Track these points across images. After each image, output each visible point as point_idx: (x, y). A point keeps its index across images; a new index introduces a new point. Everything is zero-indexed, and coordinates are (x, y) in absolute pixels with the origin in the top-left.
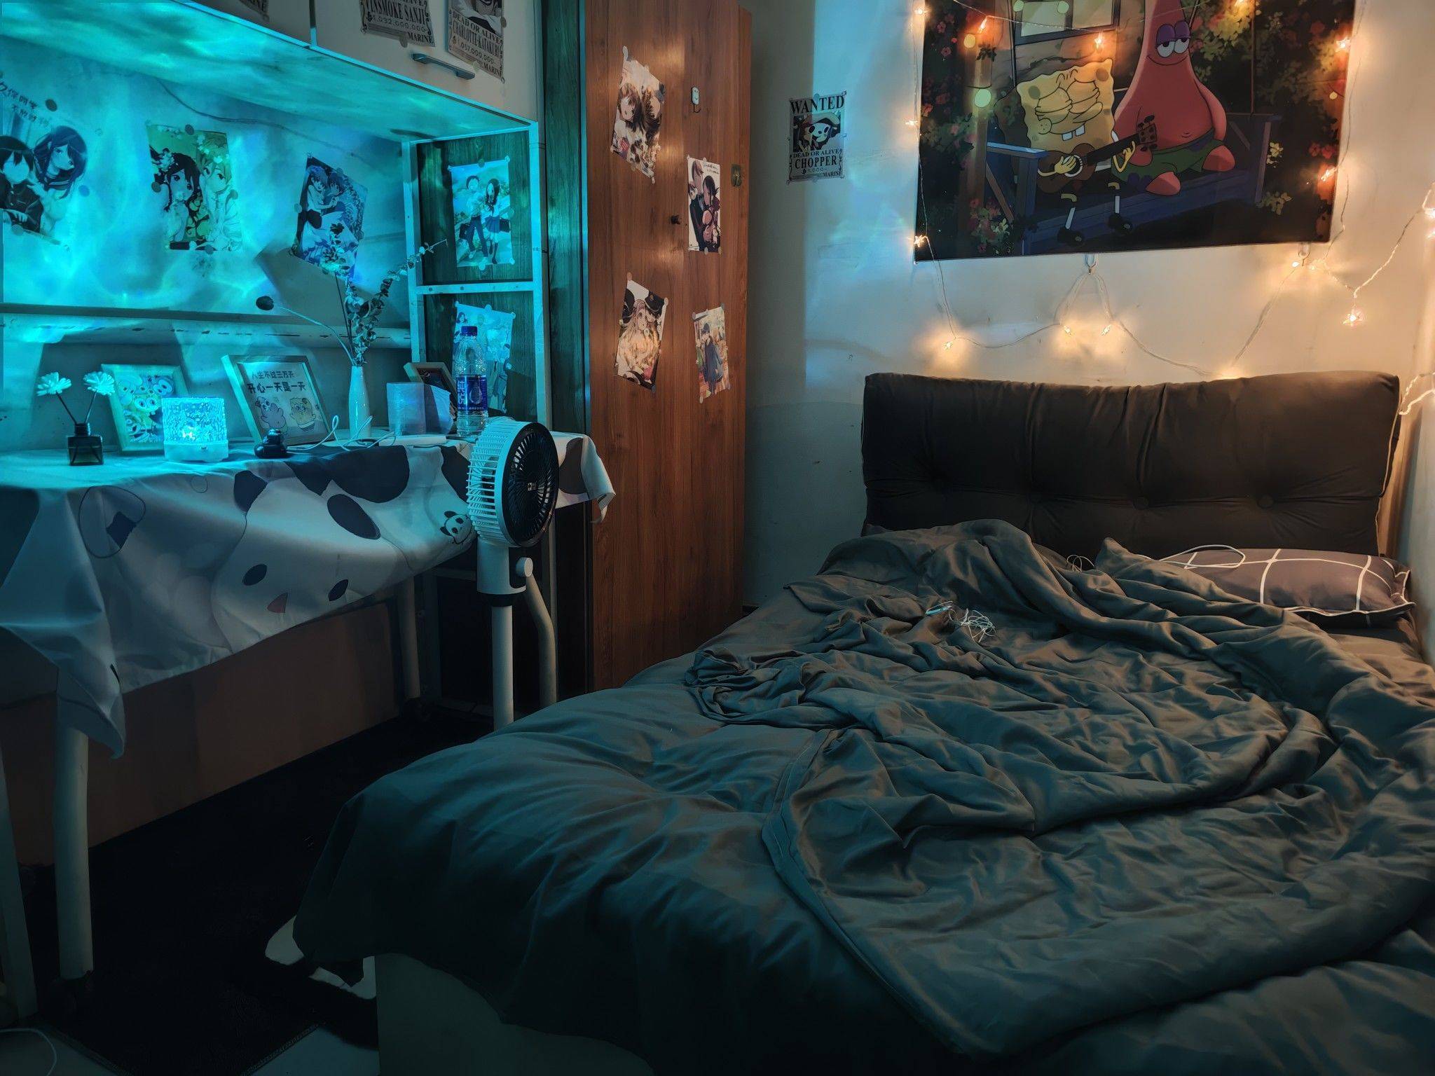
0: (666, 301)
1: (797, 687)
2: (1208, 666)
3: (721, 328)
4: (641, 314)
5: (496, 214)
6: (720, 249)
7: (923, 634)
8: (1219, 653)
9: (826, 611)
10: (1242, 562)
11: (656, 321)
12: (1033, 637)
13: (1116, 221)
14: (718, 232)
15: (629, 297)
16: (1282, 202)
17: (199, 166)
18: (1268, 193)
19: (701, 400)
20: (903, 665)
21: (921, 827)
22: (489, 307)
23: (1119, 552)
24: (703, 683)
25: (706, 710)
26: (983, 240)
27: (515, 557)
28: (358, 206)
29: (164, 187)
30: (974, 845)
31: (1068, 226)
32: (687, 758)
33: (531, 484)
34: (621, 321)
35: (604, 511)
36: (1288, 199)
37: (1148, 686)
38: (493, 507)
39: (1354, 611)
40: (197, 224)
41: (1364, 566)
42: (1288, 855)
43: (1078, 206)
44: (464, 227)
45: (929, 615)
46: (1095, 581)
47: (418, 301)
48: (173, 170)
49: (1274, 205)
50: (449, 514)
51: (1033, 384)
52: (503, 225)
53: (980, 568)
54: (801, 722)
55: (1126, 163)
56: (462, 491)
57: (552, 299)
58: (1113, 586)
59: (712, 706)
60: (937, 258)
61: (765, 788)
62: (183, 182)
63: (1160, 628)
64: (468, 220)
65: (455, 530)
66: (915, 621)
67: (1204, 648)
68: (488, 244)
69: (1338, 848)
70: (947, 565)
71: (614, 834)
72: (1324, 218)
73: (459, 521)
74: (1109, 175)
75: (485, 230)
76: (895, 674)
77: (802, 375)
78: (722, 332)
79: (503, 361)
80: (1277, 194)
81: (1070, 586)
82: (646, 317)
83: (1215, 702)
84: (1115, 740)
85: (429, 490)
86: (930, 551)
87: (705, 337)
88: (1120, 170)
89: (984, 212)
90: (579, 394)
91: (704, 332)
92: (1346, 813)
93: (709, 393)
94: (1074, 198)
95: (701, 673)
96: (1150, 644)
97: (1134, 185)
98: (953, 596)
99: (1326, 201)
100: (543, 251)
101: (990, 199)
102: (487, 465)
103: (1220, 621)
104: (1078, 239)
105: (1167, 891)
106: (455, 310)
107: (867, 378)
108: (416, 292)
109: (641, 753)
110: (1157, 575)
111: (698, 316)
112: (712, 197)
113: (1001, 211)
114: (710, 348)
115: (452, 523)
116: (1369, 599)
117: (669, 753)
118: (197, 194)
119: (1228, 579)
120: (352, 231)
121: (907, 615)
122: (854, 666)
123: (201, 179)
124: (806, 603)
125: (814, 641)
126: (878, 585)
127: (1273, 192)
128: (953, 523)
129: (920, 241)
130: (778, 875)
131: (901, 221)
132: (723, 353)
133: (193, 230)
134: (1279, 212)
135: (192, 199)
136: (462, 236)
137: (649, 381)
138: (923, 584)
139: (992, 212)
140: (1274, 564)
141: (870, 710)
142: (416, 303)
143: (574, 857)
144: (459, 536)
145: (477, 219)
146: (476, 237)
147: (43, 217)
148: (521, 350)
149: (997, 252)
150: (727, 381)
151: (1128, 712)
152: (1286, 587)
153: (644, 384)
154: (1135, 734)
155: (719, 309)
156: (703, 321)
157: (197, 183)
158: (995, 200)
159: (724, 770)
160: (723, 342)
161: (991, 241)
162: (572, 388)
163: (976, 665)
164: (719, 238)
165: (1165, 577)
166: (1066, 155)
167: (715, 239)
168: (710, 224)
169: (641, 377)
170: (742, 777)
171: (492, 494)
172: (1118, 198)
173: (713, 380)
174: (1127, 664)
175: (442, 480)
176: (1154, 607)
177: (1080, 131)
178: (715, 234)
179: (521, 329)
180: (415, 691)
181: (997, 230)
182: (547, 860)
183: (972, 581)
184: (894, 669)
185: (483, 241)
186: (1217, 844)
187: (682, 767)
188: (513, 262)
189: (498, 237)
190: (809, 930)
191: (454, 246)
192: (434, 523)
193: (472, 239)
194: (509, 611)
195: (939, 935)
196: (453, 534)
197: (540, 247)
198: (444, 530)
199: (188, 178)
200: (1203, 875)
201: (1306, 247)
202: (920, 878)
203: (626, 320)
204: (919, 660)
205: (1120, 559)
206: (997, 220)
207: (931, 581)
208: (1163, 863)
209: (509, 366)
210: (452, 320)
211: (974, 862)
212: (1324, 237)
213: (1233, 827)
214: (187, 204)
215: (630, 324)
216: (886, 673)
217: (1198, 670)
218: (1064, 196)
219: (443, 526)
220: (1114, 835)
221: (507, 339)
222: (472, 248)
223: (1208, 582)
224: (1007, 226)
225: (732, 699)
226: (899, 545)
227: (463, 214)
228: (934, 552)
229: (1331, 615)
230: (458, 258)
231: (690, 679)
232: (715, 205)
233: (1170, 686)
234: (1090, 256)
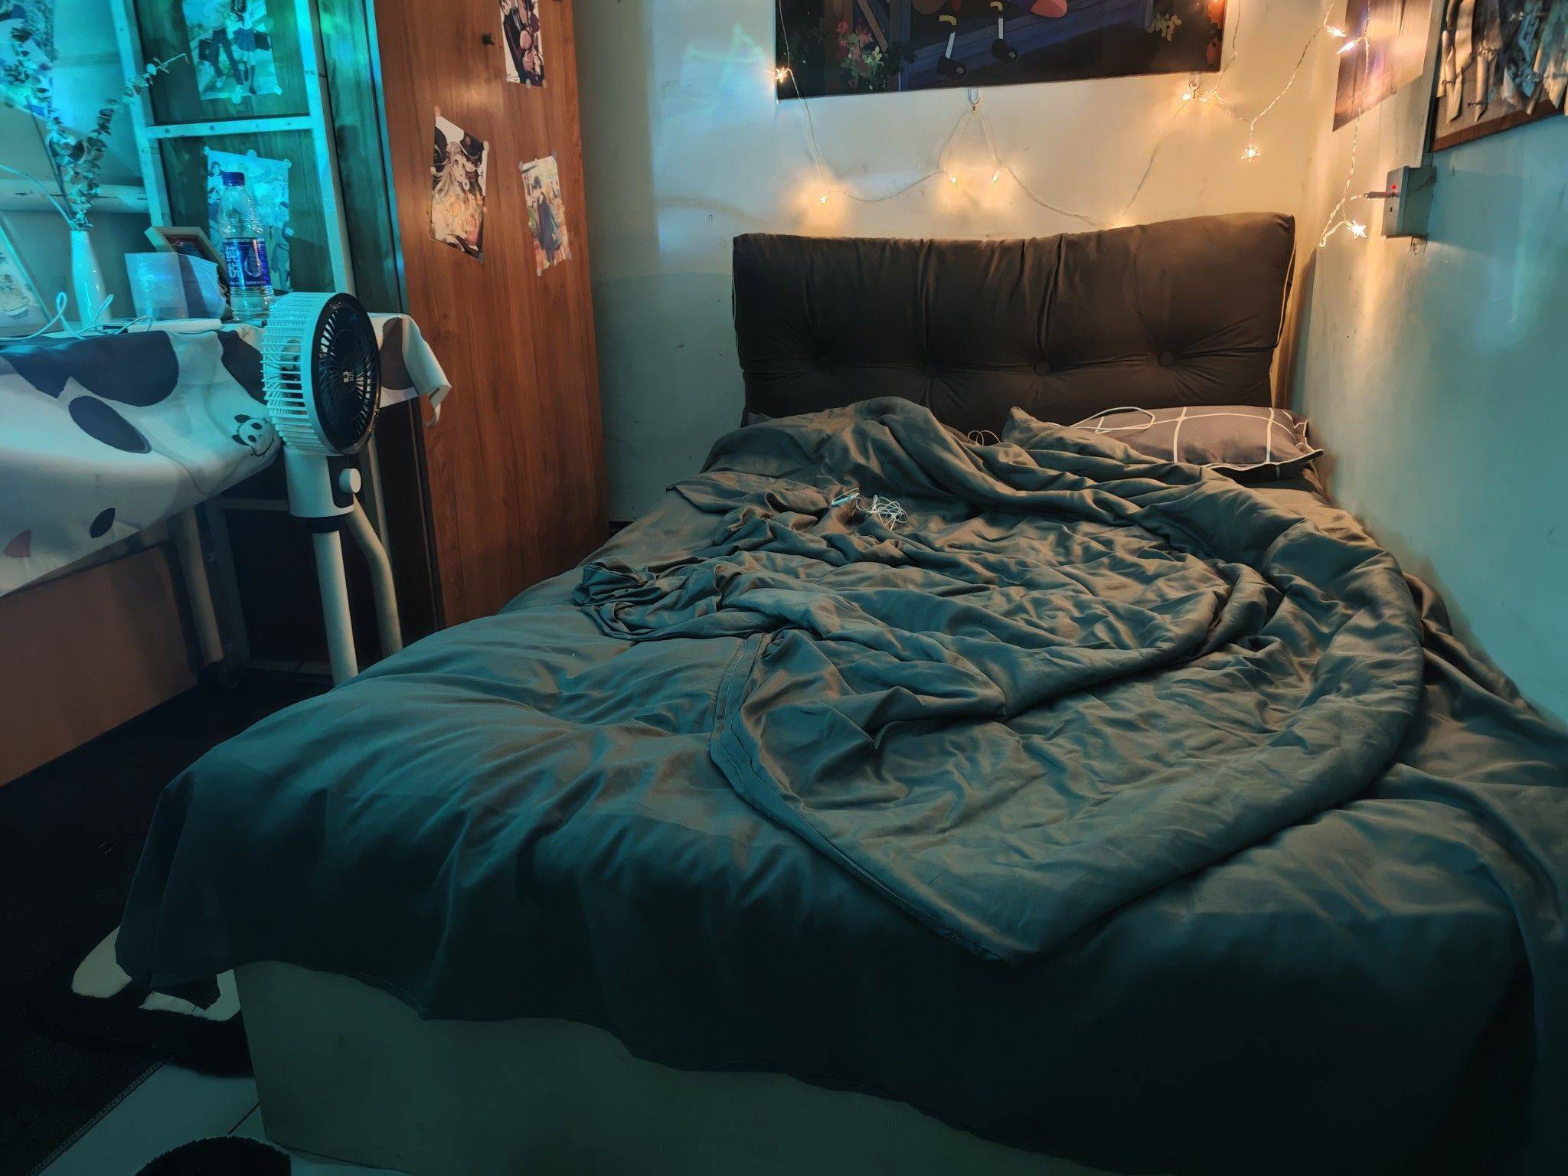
0: (486, 145)
1: (713, 593)
2: (1136, 531)
3: (554, 182)
4: (456, 161)
5: (248, 25)
6: (544, 82)
7: (832, 526)
8: (1146, 516)
9: (722, 511)
10: (1152, 422)
11: (476, 171)
12: (945, 520)
14: (540, 60)
15: (440, 138)
16: (1172, 26)
18: (1158, 16)
19: (539, 273)
20: (815, 561)
21: (890, 724)
22: (252, 152)
23: (1027, 421)
24: (597, 601)
25: (607, 630)
26: (854, 73)
27: (336, 468)
28: (43, 12)
30: (950, 737)
31: (948, 55)
32: (600, 684)
33: (347, 373)
34: (433, 170)
35: (438, 410)
36: (1179, 22)
37: (1077, 556)
38: (302, 404)
39: (1265, 463)
41: (1269, 418)
42: (1262, 706)
43: (959, 30)
44: (203, 45)
45: (836, 506)
46: (1006, 454)
47: (152, 148)
49: (1164, 29)
50: (242, 419)
51: (922, 240)
52: (259, 41)
53: (882, 450)
54: (726, 630)
56: (254, 386)
57: (338, 139)
58: (1027, 460)
59: (614, 625)
60: (804, 95)
61: (702, 705)
63: (1082, 497)
64: (208, 35)
65: (252, 438)
66: (821, 514)
67: (1129, 512)
68: (241, 67)
69: (1307, 695)
70: (846, 450)
71: (535, 778)
72: (1214, 45)
73: (257, 426)
75: (235, 48)
76: (810, 571)
77: (654, 238)
78: (557, 188)
79: (280, 225)
80: (1167, 16)
81: (980, 462)
82: (464, 166)
83: (1151, 565)
84: (1060, 614)
85: (209, 388)
86: (825, 436)
87: (536, 193)
89: (854, 38)
90: (389, 264)
91: (535, 187)
92: (1302, 659)
93: (547, 264)
94: (953, 20)
95: (593, 589)
96: (1072, 514)
98: (855, 483)
99: (1215, 25)
100: (320, 75)
101: (859, 22)
102: (286, 349)
103: (1141, 484)
105: (1157, 758)
106: (205, 157)
107: (736, 240)
108: (145, 136)
109: (545, 685)
110: (1069, 442)
111: (525, 166)
112: (529, 13)
114: (544, 208)
115: (246, 430)
116: (1279, 450)
117: (578, 681)
119: (1141, 440)
120: (40, 48)
121: (812, 508)
122: (764, 566)
124: (696, 503)
125: (714, 544)
126: (772, 480)
127: (1163, 14)
128: (844, 405)
129: (782, 74)
130: (740, 797)
131: (757, 50)
132: (559, 213)
134: (1169, 38)
136: (202, 56)
137: (475, 248)
138: (822, 474)
139: (865, 38)
140: (1183, 421)
141: (802, 608)
142: (148, 150)
143: (490, 811)
144: (258, 446)
145: (220, 33)
146: (223, 57)
148: (305, 211)
149: (871, 88)
150: (568, 250)
151: (1064, 585)
152: (1198, 445)
153: (468, 251)
154: (1080, 606)
155: (551, 159)
156: (532, 174)
158: (865, 23)
159: (648, 692)
160: (558, 201)
161: (862, 74)
162: (379, 257)
163: (896, 553)
164: (542, 68)
165: (1079, 444)
167: (538, 70)
168: (530, 49)
169: (464, 242)
170: (671, 697)
171: (299, 387)
172: (1001, 21)
173: (551, 248)
174: (1052, 537)
175: (224, 375)
176: (1070, 476)
178: (538, 63)
179: (300, 178)
180: (216, 652)
181: (869, 60)
182: (456, 820)
183: (874, 465)
184: (809, 566)
185: (233, 63)
186: (1195, 705)
187: (595, 694)
188: (279, 91)
189: (254, 57)
190: (796, 853)
191: (192, 72)
192: (224, 431)
193: (218, 59)
194: (335, 538)
195: (941, 836)
196: (251, 444)
197: (315, 70)
198: (237, 438)
200: (1189, 736)
201: (1197, 77)
202: (898, 779)
203: (440, 169)
204: (834, 554)
205: (1029, 429)
206: (869, 48)
207: (831, 470)
208: (1146, 730)
209: (290, 232)
210: (203, 173)
211: (952, 755)
212: (1214, 66)
213: (1205, 685)
215: (444, 174)
216: (801, 571)
217: (1126, 536)
218: (943, 18)
219: (236, 433)
220: (1091, 708)
221: (282, 195)
222: (219, 73)
223: (1122, 445)
224: (880, 55)
225: (635, 615)
226: (790, 431)
227: (200, 26)
228: (829, 437)
229: (1243, 469)
230: (201, 87)
231: (580, 597)
232: (534, 25)
233: (1102, 554)
234: (973, 90)
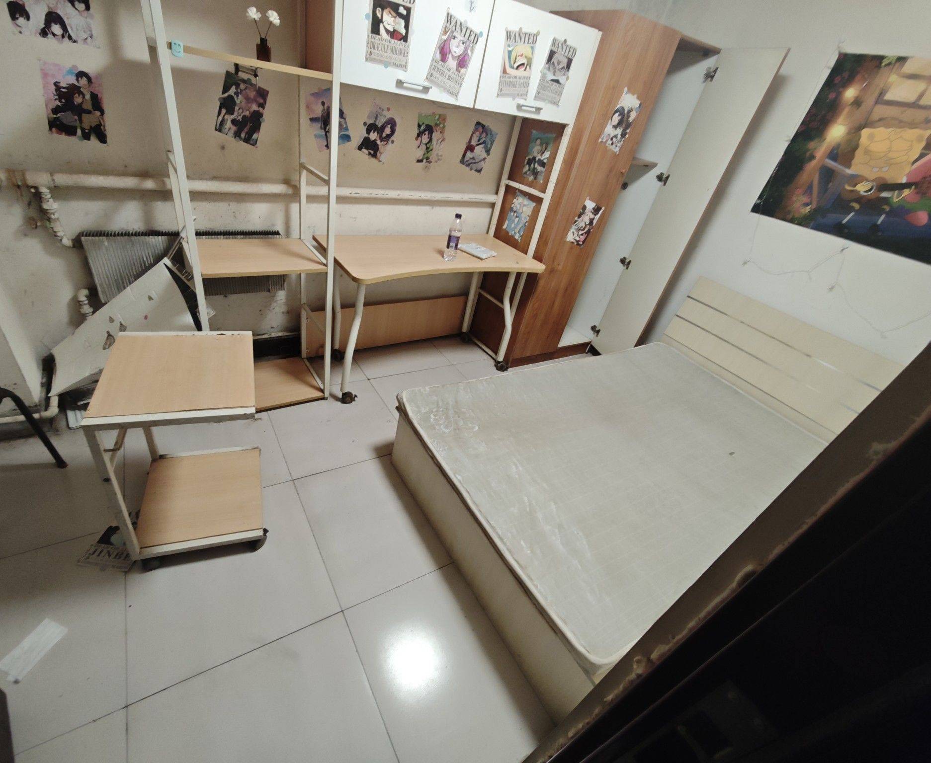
4: (587, 215)
11: (594, 218)
13: (875, 227)
15: (584, 208)
17: (434, 129)
26: (792, 213)
29: (419, 138)
31: (844, 222)
34: (577, 218)
40: (428, 152)
43: (857, 212)
44: (530, 159)
47: (505, 186)
48: (424, 131)
52: (543, 164)
55: (901, 197)
62: (427, 136)
64: (531, 157)
68: (536, 171)
74: (886, 200)
75: (536, 164)
82: (590, 216)
88: (895, 200)
89: (801, 198)
94: (857, 207)
97: (899, 212)
101: (808, 191)
104: (846, 231)
108: (504, 182)
113: (811, 201)
118: (431, 140)
123: (434, 134)
129: (759, 201)
133: (426, 155)
135: (428, 143)
136: (527, 163)
137: (581, 243)
139: (805, 199)
142: (503, 186)
145: (535, 157)
146: (532, 165)
147: (378, 152)
149: (796, 222)
153: (578, 244)
157: (431, 136)
158: (811, 193)
161: (796, 215)
166: (868, 180)
169: (577, 241)
172: (883, 216)
177: (884, 169)
181: (802, 210)
185: (534, 168)
189: (539, 169)
199: (429, 134)
203: (579, 217)
206: (806, 204)
214: (426, 144)
215: (580, 219)
218: (852, 204)
222: (529, 170)
224: (809, 210)
227: (531, 154)
230: (523, 172)
234: (848, 242)
